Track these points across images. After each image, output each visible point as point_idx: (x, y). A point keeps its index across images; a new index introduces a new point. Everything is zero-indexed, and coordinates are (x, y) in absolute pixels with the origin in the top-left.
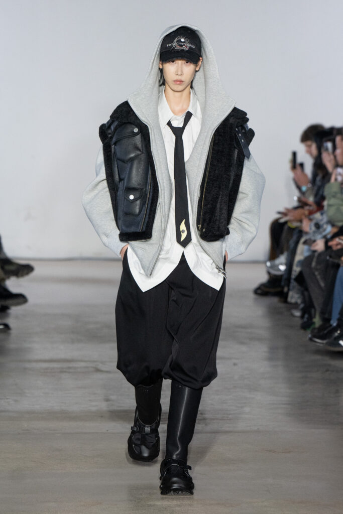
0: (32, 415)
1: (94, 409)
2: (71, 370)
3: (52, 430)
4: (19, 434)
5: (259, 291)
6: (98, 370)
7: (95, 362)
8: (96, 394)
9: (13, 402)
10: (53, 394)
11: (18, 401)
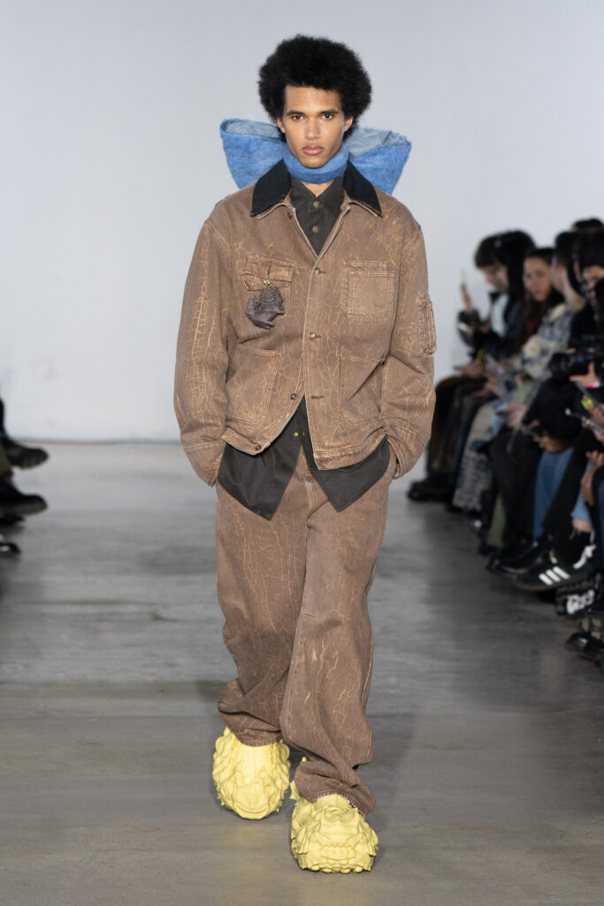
1: (150, 679)
2: (114, 618)
3: (83, 712)
4: (31, 718)
5: (415, 495)
6: (157, 618)
7: (152, 604)
8: (153, 655)
9: (22, 668)
10: (86, 655)
11: (29, 666)
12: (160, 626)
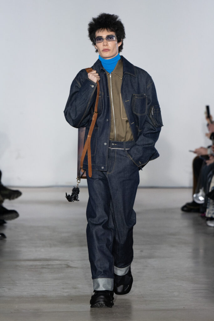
0: (21, 299)
1: (65, 294)
2: (49, 267)
3: (36, 310)
4: (12, 313)
5: (185, 209)
6: (68, 267)
7: (67, 260)
8: (67, 284)
9: (7, 290)
10: (36, 284)
11: (11, 289)
12: (69, 270)
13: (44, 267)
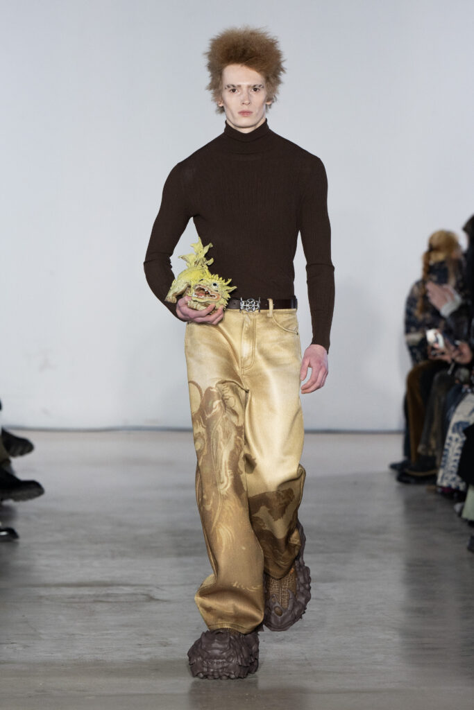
0: (50, 667)
1: (144, 658)
2: (110, 600)
3: (80, 691)
4: (30, 697)
6: (151, 599)
7: (147, 585)
8: (147, 635)
9: (21, 649)
10: (83, 635)
11: (28, 647)
12: (154, 607)
13: (100, 599)
